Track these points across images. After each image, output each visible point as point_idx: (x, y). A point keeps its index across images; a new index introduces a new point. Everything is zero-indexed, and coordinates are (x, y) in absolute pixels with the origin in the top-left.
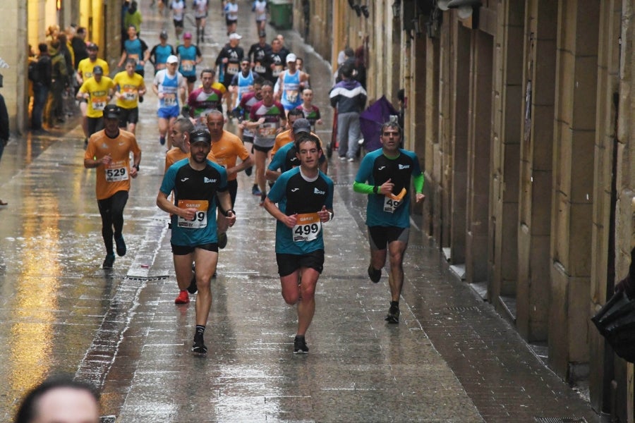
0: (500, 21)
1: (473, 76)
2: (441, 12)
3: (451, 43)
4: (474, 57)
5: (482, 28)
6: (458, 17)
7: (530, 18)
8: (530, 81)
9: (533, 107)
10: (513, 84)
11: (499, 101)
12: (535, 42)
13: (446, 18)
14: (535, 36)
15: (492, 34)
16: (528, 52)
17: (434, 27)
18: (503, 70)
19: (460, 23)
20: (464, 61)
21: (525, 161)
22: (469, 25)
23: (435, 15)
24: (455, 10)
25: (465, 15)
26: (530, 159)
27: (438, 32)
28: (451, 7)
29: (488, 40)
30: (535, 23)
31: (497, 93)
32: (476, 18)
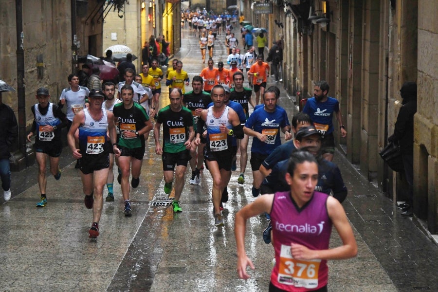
0: (339, 28)
1: (327, 51)
2: (313, 25)
3: (318, 37)
4: (328, 43)
5: (331, 31)
6: (320, 26)
7: (351, 26)
8: (351, 53)
9: (353, 64)
10: (344, 54)
11: (338, 62)
12: (353, 37)
13: (315, 27)
14: (353, 34)
15: (335, 33)
16: (350, 40)
17: (311, 31)
18: (340, 49)
19: (321, 29)
20: (323, 46)
21: (350, 87)
22: (326, 30)
23: (311, 26)
24: (319, 24)
25: (323, 26)
26: (352, 86)
27: (312, 33)
28: (318, 22)
29: (333, 36)
30: (353, 28)
31: (337, 58)
32: (328, 27)
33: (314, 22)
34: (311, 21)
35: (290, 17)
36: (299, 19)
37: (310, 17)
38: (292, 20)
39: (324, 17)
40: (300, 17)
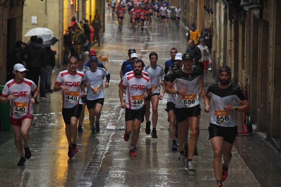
0: (272, 15)
1: (260, 40)
2: (245, 11)
3: (250, 25)
4: (260, 31)
5: (264, 18)
6: (254, 14)
10: (278, 43)
11: (271, 51)
13: (248, 13)
15: (268, 21)
17: (242, 18)
18: (273, 37)
19: (254, 16)
20: (256, 34)
22: (259, 18)
23: (242, 12)
24: (252, 10)
25: (256, 12)
27: (244, 20)
28: (250, 9)
29: (266, 25)
31: (271, 47)
32: (261, 14)
33: (246, 8)
34: (243, 8)
35: (220, 3)
36: (230, 5)
37: (242, 3)
38: (223, 7)
39: (257, 4)
40: (231, 3)
